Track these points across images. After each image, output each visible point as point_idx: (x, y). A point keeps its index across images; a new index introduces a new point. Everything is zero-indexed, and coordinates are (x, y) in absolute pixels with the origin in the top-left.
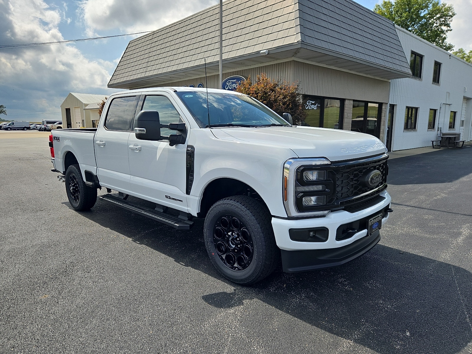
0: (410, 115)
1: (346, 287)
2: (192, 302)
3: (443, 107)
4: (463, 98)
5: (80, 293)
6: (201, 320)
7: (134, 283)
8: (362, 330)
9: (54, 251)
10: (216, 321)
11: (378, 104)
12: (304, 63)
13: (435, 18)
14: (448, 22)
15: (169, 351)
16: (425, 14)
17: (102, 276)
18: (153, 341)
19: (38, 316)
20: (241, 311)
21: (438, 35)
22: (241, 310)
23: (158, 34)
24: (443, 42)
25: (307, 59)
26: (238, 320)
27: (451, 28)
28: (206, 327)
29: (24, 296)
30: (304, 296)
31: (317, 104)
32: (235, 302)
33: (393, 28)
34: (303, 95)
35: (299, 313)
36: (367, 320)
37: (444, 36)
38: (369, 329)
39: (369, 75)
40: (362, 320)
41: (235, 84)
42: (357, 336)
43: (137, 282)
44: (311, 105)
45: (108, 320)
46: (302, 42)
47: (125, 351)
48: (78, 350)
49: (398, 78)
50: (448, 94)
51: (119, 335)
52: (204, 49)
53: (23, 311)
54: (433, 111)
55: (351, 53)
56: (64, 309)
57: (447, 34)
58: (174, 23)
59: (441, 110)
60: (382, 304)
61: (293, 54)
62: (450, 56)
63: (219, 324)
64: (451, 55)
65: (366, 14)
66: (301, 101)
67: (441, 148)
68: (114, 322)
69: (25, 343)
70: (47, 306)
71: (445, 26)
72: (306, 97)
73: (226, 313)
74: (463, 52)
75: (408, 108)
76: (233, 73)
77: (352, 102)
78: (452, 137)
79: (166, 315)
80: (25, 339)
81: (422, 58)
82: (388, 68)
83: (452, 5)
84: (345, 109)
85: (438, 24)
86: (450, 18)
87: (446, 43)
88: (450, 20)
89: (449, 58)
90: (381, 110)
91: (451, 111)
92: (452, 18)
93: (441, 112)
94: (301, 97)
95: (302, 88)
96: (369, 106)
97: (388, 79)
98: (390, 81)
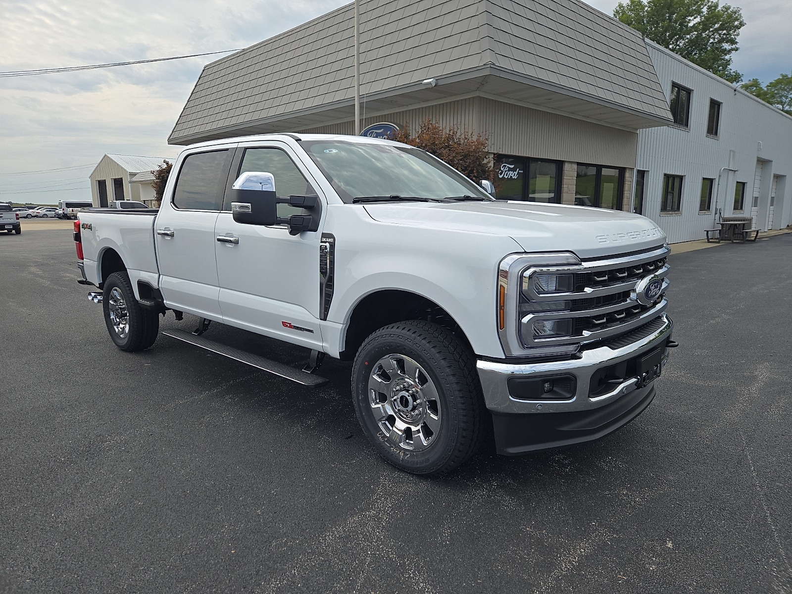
0: (670, 188)
1: (567, 468)
3: (724, 175)
4: (756, 160)
5: (112, 488)
7: (206, 468)
8: (593, 540)
10: (345, 530)
11: (618, 170)
12: (495, 101)
13: (711, 29)
14: (732, 36)
15: (263, 583)
16: (695, 23)
18: (235, 566)
19: (37, 528)
20: (388, 512)
21: (716, 58)
22: (388, 510)
23: (253, 54)
24: (724, 69)
25: (502, 94)
26: (383, 527)
27: (737, 46)
28: (328, 541)
29: (14, 494)
30: (496, 484)
31: (518, 169)
32: (378, 497)
33: (643, 44)
34: (494, 155)
35: (487, 514)
36: (601, 522)
37: (727, 58)
38: (605, 538)
39: (604, 122)
40: (593, 523)
41: (381, 137)
42: (585, 550)
43: (212, 467)
44: (509, 171)
45: (158, 532)
46: (492, 66)
47: (186, 585)
48: (105, 584)
49: (650, 127)
50: (732, 153)
51: (176, 557)
52: (329, 78)
53: (11, 519)
54: (707, 182)
56: (83, 515)
57: (731, 55)
58: (279, 35)
59: (720, 180)
60: (625, 495)
61: (478, 86)
62: (735, 90)
63: (351, 534)
64: (737, 89)
65: (599, 21)
66: (492, 164)
67: (721, 241)
68: (169, 536)
69: (11, 574)
70: (54, 510)
71: (727, 43)
72: (500, 158)
73: (363, 515)
74: (758, 86)
75: (667, 176)
76: (378, 118)
77: (575, 166)
78: (740, 224)
79: (260, 521)
80: (12, 568)
81: (690, 93)
82: (635, 109)
83: (739, 9)
84: (565, 177)
85: (716, 40)
86: (735, 30)
87: (731, 71)
88: (735, 33)
89: (734, 94)
90: (624, 180)
91: (737, 182)
92: (739, 30)
93: (720, 183)
94: (492, 158)
95: (494, 143)
96: (603, 173)
97: (635, 128)
98: (638, 131)
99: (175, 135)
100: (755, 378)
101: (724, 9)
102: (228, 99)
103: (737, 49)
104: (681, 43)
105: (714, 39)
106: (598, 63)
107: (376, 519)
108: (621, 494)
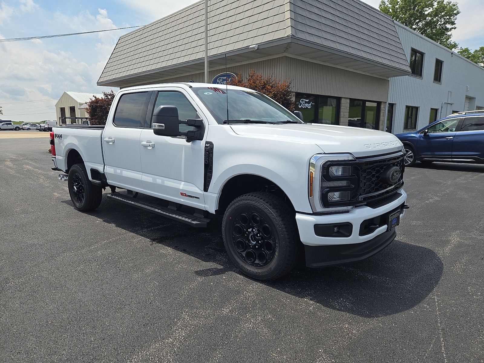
0: (410, 115)
2: (126, 329)
3: (445, 107)
4: (465, 97)
6: (130, 352)
11: (376, 103)
12: (296, 59)
13: (439, 16)
14: (452, 20)
16: (429, 12)
21: (443, 34)
23: (149, 29)
24: (447, 40)
25: (300, 55)
26: (174, 352)
31: (311, 102)
33: (393, 24)
34: (296, 93)
36: (326, 350)
37: (449, 34)
39: (367, 73)
40: (320, 350)
41: (225, 82)
44: (305, 103)
46: (292, 37)
49: (397, 76)
50: (450, 93)
52: (194, 44)
54: (434, 111)
55: (346, 49)
57: (451, 32)
59: (442, 110)
60: (346, 328)
61: (285, 50)
62: (452, 54)
66: (293, 99)
71: (449, 24)
72: (299, 96)
73: (163, 342)
74: (468, 52)
75: (408, 107)
76: (223, 70)
77: (348, 101)
81: (423, 55)
82: (386, 65)
83: (457, 3)
84: (342, 108)
86: (454, 16)
88: (454, 18)
89: (451, 56)
90: (380, 109)
91: (453, 111)
92: (457, 16)
93: (442, 112)
94: (294, 95)
95: (295, 86)
96: (366, 105)
97: (387, 77)
98: (389, 79)
99: (101, 80)
100: (448, 242)
101: (448, 4)
102: (133, 58)
103: (455, 28)
104: (420, 24)
105: (441, 22)
107: (171, 346)
108: (344, 327)
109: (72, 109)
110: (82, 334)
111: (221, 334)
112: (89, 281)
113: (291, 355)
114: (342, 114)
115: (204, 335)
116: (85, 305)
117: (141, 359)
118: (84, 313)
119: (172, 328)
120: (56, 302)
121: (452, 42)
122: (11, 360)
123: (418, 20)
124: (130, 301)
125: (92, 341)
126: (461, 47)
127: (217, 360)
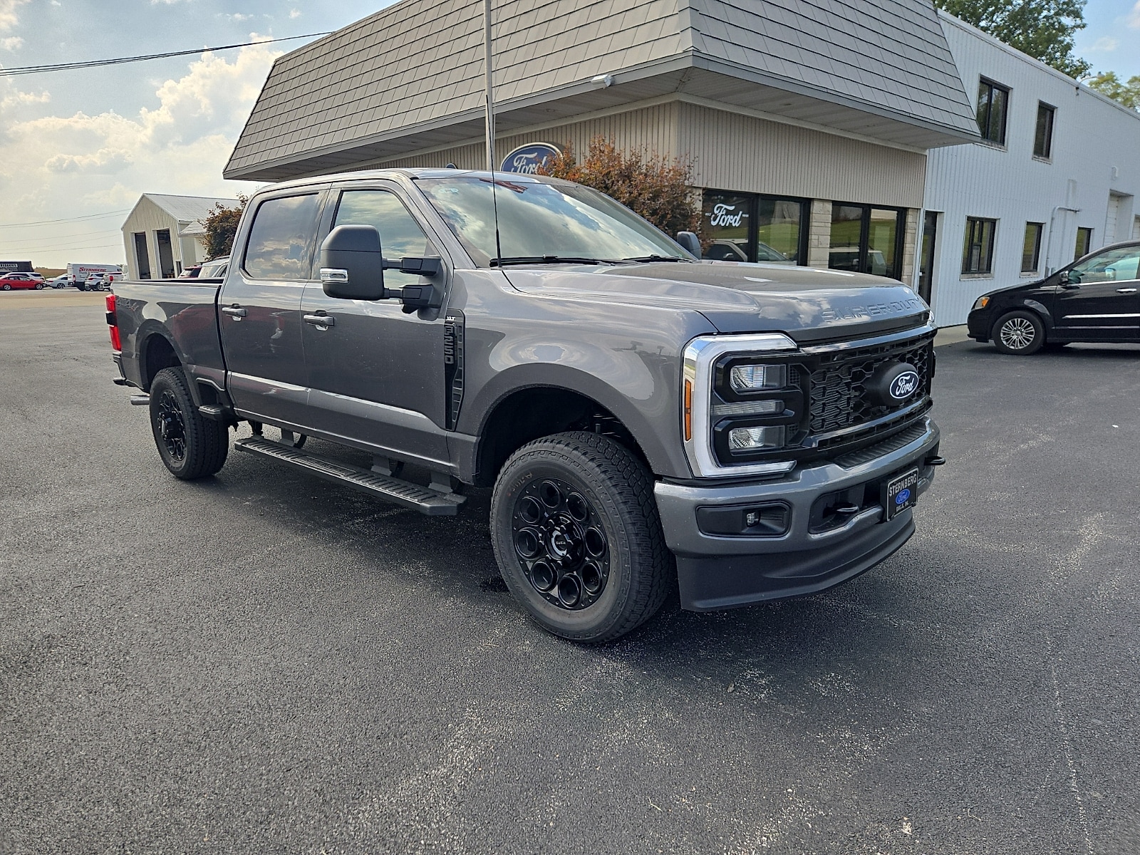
0: (976, 240)
1: (762, 693)
2: (339, 746)
3: (1059, 218)
4: (1108, 194)
6: (353, 798)
8: (784, 821)
9: (13, 604)
10: (391, 802)
11: (896, 212)
12: (705, 107)
14: (1077, 6)
17: (119, 674)
20: (467, 770)
21: (1052, 39)
22: (467, 766)
23: (345, 41)
24: (1064, 55)
25: (710, 98)
26: (454, 797)
27: (1084, 21)
28: (361, 820)
31: (741, 212)
32: (456, 743)
33: (934, 18)
34: (704, 189)
36: (802, 788)
37: (1068, 40)
38: (804, 817)
39: (874, 139)
40: (790, 790)
41: (534, 165)
42: (768, 838)
44: (727, 214)
45: (98, 802)
46: (696, 54)
49: (944, 145)
50: (1071, 184)
51: (115, 848)
52: (456, 75)
54: (1035, 228)
55: (824, 81)
57: (1074, 35)
58: (383, 12)
59: (1054, 225)
60: (847, 741)
61: (677, 85)
62: (1077, 88)
63: (400, 809)
64: (1080, 86)
66: (698, 205)
68: (112, 810)
71: (1068, 16)
72: (711, 195)
73: (425, 776)
74: (1114, 82)
75: (972, 220)
77: (829, 207)
81: (1007, 93)
82: (920, 118)
84: (814, 224)
85: (1052, 12)
87: (1073, 58)
89: (1077, 94)
90: (905, 226)
91: (1079, 228)
93: (1053, 230)
94: (699, 195)
95: (701, 172)
96: (872, 217)
97: (921, 148)
98: (927, 153)
99: (234, 166)
100: (1077, 539)
102: (309, 110)
103: (1084, 26)
104: (998, 18)
105: (1049, 10)
106: (863, 48)
107: (445, 783)
108: (842, 737)
109: (164, 237)
110: (238, 759)
111: (558, 756)
112: (243, 638)
113: (724, 802)
114: (813, 239)
115: (519, 759)
116: (238, 693)
117: (378, 812)
118: (239, 712)
119: (443, 744)
120: (171, 689)
121: (1075, 59)
122: (82, 819)
123: (993, 8)
124: (341, 682)
125: (262, 774)
126: (1100, 73)
127: (553, 813)
